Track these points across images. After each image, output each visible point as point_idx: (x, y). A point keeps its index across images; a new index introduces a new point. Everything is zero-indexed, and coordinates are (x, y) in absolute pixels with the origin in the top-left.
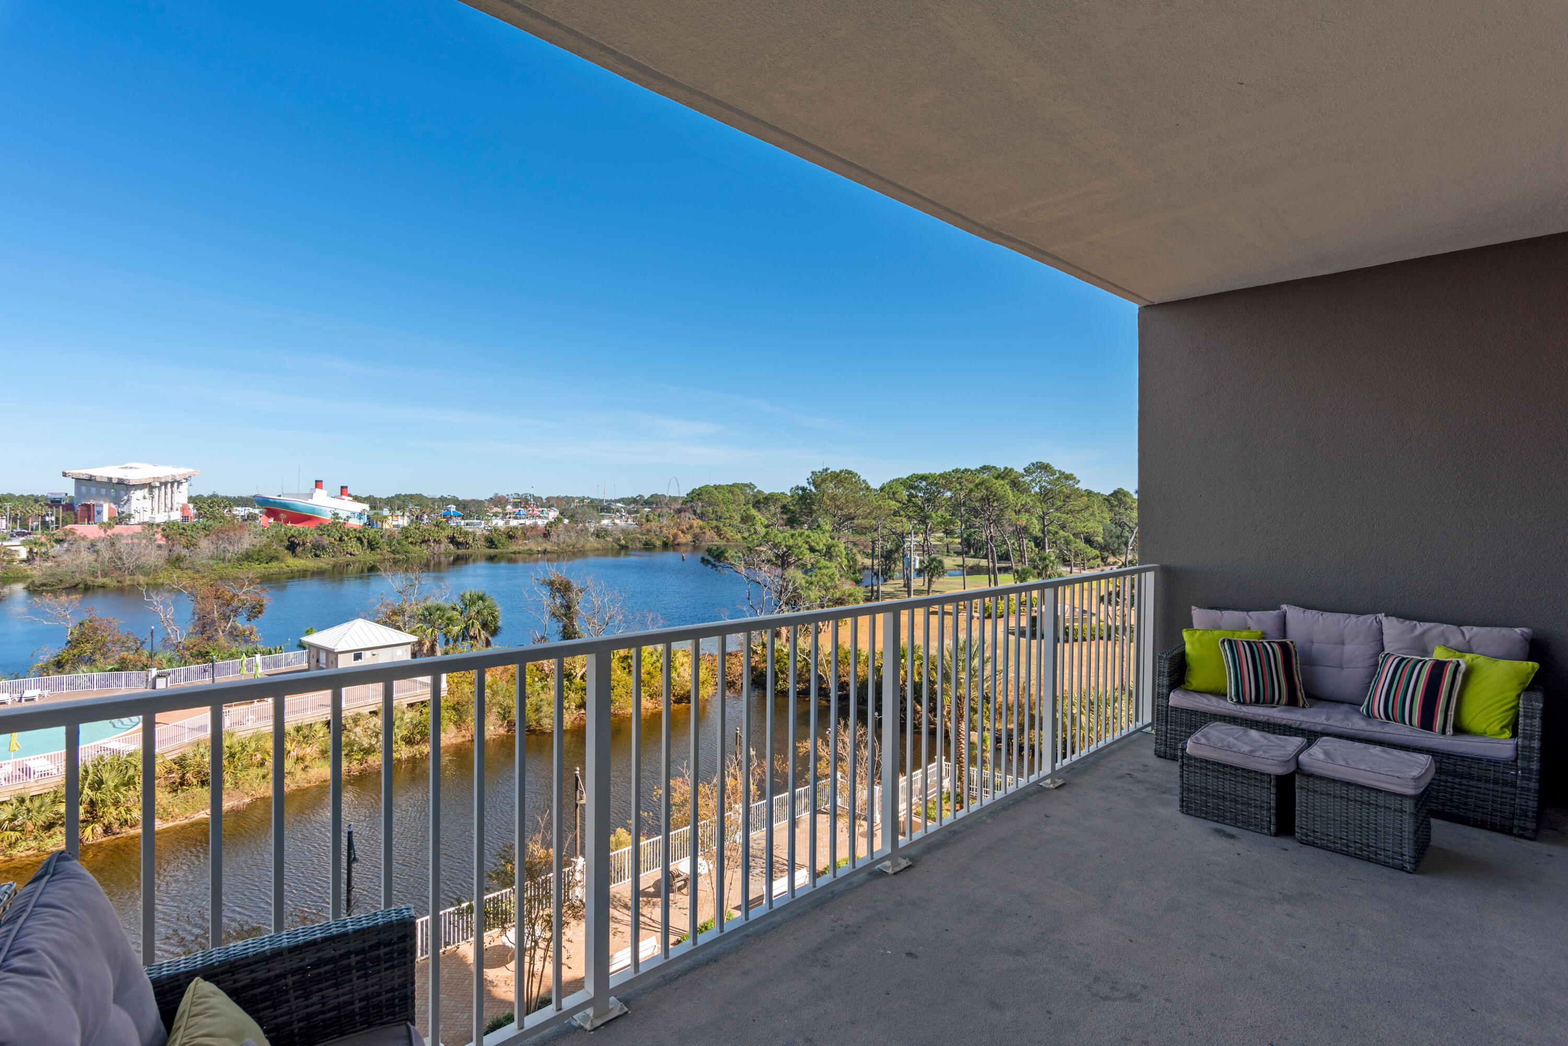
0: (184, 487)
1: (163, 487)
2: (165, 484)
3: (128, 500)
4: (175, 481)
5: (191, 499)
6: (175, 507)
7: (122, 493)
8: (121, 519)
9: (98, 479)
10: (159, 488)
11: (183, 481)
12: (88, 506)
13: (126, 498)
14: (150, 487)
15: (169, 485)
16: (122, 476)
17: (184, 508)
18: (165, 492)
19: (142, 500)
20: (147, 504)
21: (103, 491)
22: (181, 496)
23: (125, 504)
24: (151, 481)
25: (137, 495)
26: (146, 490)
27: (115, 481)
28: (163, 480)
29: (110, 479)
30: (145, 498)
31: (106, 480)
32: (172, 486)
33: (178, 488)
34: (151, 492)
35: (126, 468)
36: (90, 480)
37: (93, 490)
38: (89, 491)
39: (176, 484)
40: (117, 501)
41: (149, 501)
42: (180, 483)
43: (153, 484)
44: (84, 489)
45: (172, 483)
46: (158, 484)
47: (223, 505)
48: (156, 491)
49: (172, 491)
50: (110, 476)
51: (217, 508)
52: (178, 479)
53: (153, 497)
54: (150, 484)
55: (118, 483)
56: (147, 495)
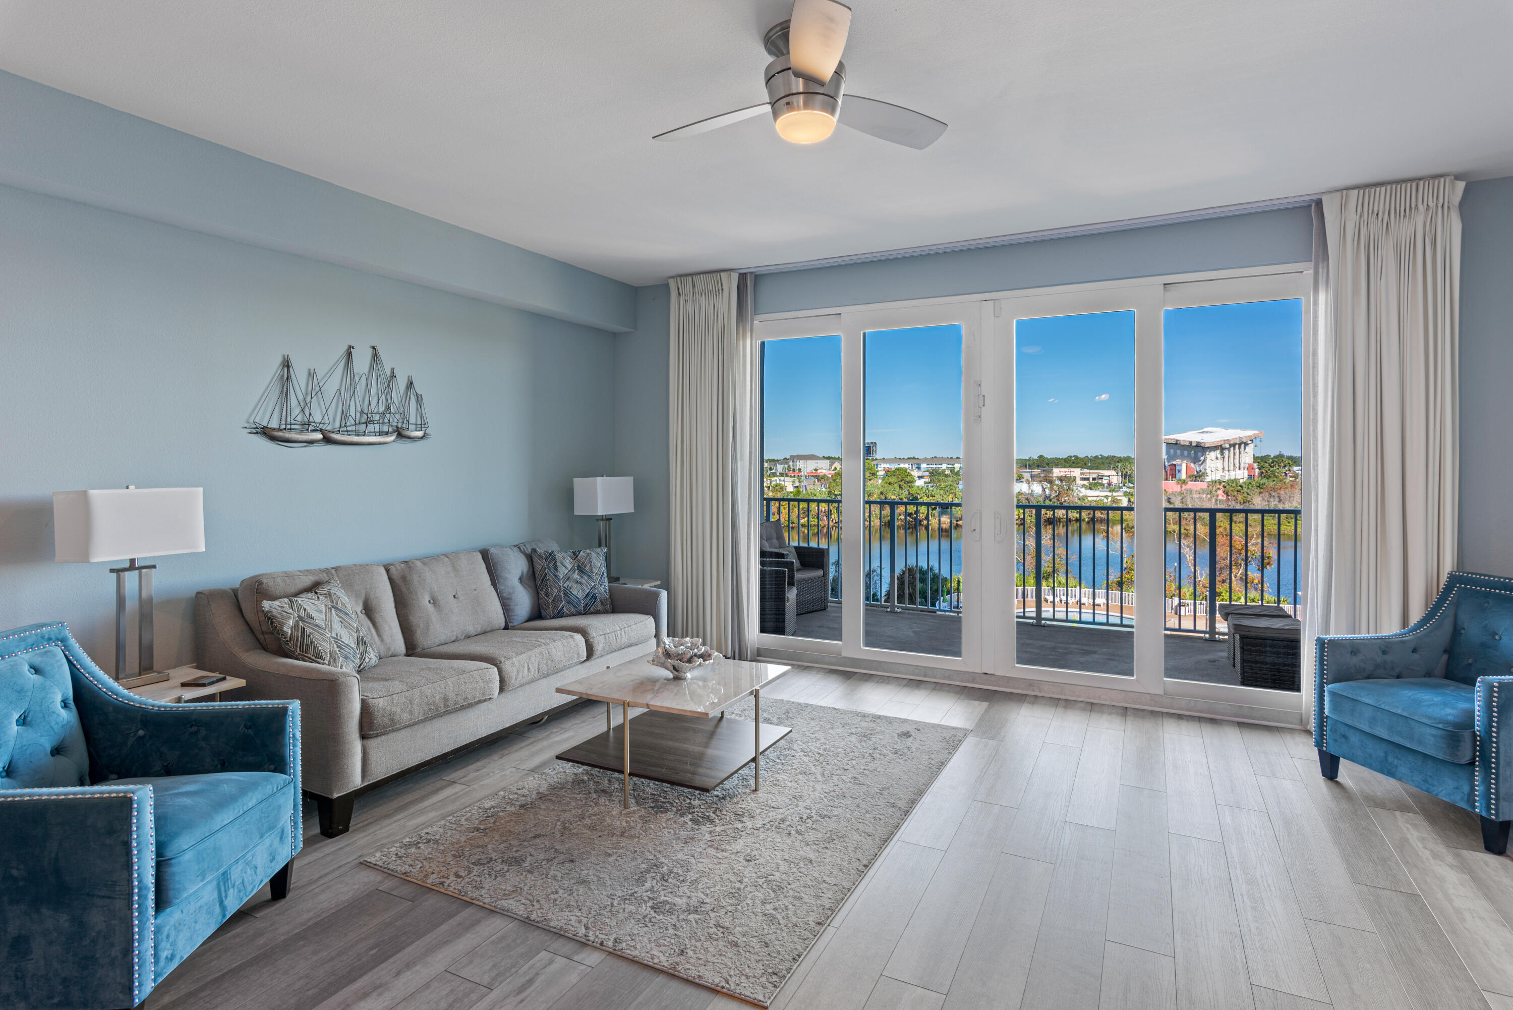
0: (1250, 449)
1: (1232, 448)
2: (1234, 445)
3: (1204, 460)
4: (1242, 443)
5: (1256, 459)
6: (1242, 466)
7: (1200, 454)
8: (1198, 477)
9: (1182, 443)
10: (1229, 449)
11: (1250, 442)
12: (1175, 465)
13: (1202, 458)
14: (1220, 448)
15: (1237, 446)
16: (1199, 440)
17: (1250, 468)
18: (1234, 454)
19: (1215, 461)
20: (1219, 464)
21: (1186, 453)
22: (1247, 457)
23: (1202, 464)
24: (1222, 443)
25: (1212, 455)
26: (1218, 452)
27: (1194, 444)
28: (1232, 442)
29: (1191, 442)
30: (1217, 458)
31: (1188, 444)
32: (1239, 448)
33: (1245, 449)
34: (1222, 453)
35: (1203, 432)
36: (1176, 444)
37: (1179, 452)
38: (1175, 453)
39: (1243, 445)
40: (1196, 460)
41: (1220, 461)
42: (1246, 444)
43: (1223, 446)
44: (1172, 451)
45: (1240, 445)
46: (1227, 446)
47: (1282, 464)
48: (1226, 452)
49: (1240, 453)
50: (1190, 440)
51: (1277, 467)
52: (1244, 440)
53: (1224, 458)
54: (1221, 446)
55: (1197, 446)
56: (1219, 456)
